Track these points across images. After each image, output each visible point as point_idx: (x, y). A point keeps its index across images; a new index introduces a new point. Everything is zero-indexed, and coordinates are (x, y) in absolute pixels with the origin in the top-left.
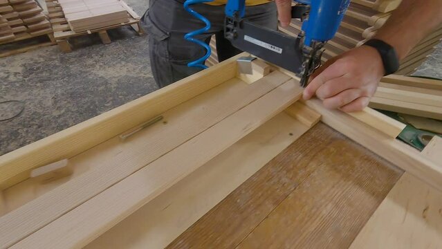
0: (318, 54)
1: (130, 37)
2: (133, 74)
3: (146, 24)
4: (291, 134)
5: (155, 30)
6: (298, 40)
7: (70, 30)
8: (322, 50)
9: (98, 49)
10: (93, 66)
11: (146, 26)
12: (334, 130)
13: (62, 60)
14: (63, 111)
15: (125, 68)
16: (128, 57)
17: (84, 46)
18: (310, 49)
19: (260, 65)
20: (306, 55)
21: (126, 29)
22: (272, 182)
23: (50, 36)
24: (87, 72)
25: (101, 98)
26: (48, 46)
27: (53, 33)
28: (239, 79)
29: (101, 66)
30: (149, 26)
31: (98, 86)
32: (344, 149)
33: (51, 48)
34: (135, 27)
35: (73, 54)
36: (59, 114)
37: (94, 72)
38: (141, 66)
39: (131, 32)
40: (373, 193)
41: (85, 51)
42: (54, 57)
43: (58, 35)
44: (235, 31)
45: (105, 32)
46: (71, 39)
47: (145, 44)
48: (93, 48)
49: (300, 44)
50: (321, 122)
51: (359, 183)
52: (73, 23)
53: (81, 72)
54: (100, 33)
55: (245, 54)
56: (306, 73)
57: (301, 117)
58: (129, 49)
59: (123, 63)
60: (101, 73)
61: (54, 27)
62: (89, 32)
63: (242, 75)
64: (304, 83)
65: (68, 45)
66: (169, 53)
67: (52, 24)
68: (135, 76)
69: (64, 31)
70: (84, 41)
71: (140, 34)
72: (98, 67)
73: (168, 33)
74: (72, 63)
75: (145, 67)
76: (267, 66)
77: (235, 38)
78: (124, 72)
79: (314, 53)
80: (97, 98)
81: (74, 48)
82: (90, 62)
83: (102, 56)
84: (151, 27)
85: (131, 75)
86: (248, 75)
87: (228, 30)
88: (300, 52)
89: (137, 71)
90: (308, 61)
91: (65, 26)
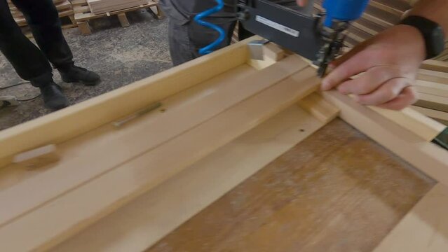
0: (340, 38)
1: (148, 20)
2: (150, 59)
3: (165, 6)
4: (302, 130)
5: (174, 12)
6: (317, 20)
7: (90, 12)
8: (345, 32)
9: (117, 32)
10: (111, 49)
11: (165, 8)
12: (354, 128)
13: (82, 43)
14: (80, 94)
15: (143, 52)
16: (145, 41)
17: (103, 28)
18: (330, 31)
19: (272, 50)
20: (325, 38)
21: (145, 12)
22: (273, 184)
23: (71, 18)
24: (104, 55)
25: (118, 83)
26: (69, 28)
27: (74, 15)
28: (250, 66)
29: (118, 49)
30: (169, 8)
31: (114, 70)
32: (363, 150)
33: (72, 30)
34: (154, 9)
35: (93, 36)
36: (76, 96)
37: (112, 55)
38: (158, 51)
39: (149, 15)
40: (394, 206)
41: (104, 33)
42: (74, 40)
43: (78, 17)
44: (247, 10)
45: (124, 14)
46: (92, 22)
47: (163, 28)
48: (112, 31)
49: (320, 24)
50: (338, 118)
51: (378, 192)
52: (92, 4)
53: (100, 55)
54: (119, 15)
55: (256, 38)
56: (325, 61)
57: (316, 112)
58: (147, 33)
59: (141, 47)
60: (119, 57)
61: (76, 9)
62: (108, 14)
63: (253, 61)
64: (323, 72)
65: (88, 28)
66: (191, 40)
67: (73, 6)
68: (152, 61)
69: (84, 13)
70: (104, 24)
71: (159, 17)
72: (115, 50)
73: (188, 16)
74: (91, 46)
75: (162, 52)
76: (281, 51)
77: (247, 18)
78: (140, 57)
79: (335, 36)
80: (113, 82)
81: (94, 30)
82: (109, 45)
83: (120, 39)
84: (170, 10)
85: (147, 60)
86: (260, 62)
87: (240, 9)
88: (318, 34)
89: (154, 56)
90: (327, 46)
91: (85, 8)
